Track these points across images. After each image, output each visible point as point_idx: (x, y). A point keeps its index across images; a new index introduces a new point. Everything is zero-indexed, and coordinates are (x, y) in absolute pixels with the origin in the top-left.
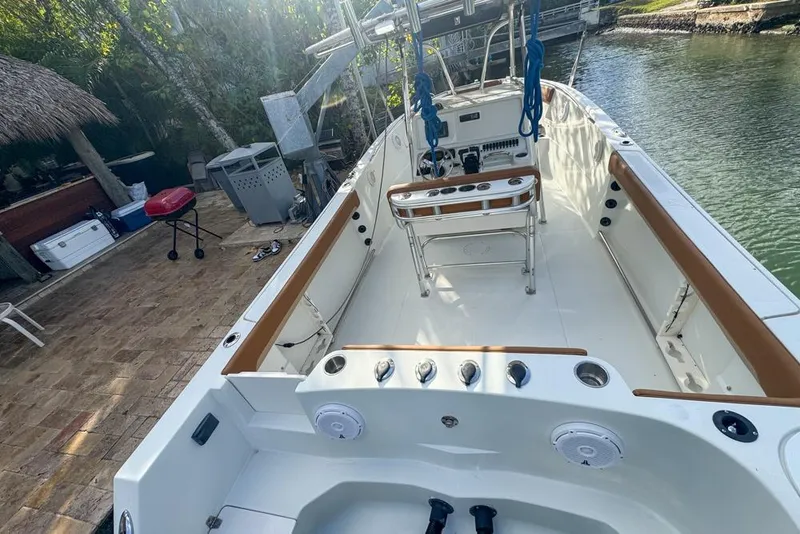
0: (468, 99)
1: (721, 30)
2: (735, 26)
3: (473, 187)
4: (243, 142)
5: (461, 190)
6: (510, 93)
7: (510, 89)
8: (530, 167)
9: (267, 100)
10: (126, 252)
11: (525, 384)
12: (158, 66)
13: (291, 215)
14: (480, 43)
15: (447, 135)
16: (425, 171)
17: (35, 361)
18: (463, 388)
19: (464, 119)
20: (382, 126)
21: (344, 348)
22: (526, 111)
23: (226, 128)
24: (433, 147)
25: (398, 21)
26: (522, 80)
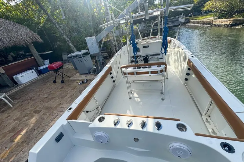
0: (146, 42)
1: (220, 26)
2: (224, 25)
3: (146, 67)
4: (79, 50)
5: (143, 68)
6: (158, 41)
7: (158, 39)
8: (163, 62)
9: (87, 39)
10: (41, 79)
11: (160, 129)
12: (57, 28)
13: (91, 72)
14: (150, 26)
15: (139, 51)
16: (132, 62)
17: (9, 111)
18: (141, 129)
19: (144, 47)
20: (120, 47)
21: (104, 114)
22: (163, 46)
23: (74, 46)
24: (135, 55)
25: (127, 20)
26: (162, 37)
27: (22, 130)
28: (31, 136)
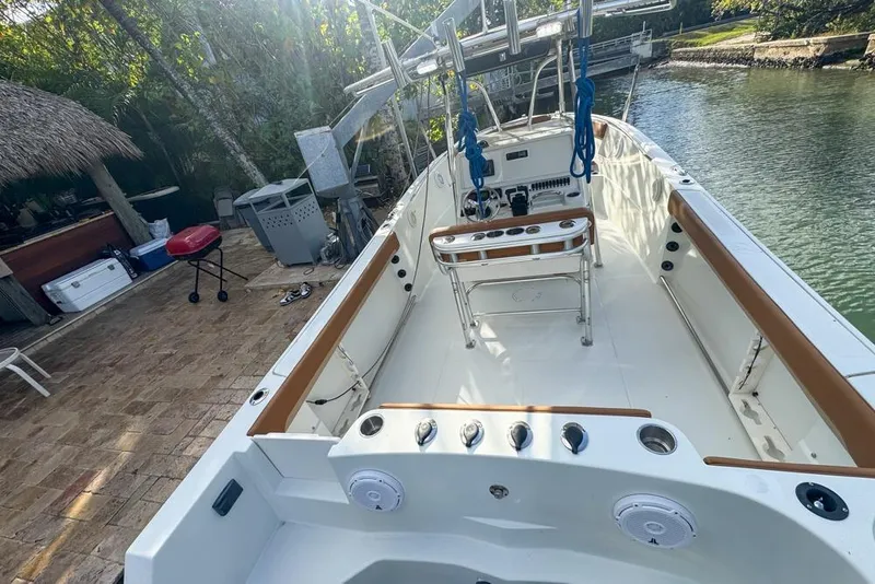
0: (513, 136)
1: (781, 64)
2: (796, 61)
3: (522, 230)
4: (274, 178)
5: (509, 233)
6: (559, 131)
7: (560, 125)
8: (582, 209)
9: (301, 136)
10: (144, 292)
11: (582, 450)
12: (189, 100)
13: (324, 257)
14: (527, 78)
15: (493, 174)
16: (469, 212)
17: (42, 412)
18: (513, 453)
19: (511, 157)
20: (424, 162)
21: (381, 407)
22: (578, 150)
23: (256, 163)
24: (478, 187)
25: (442, 60)
26: (572, 115)
27: (90, 475)
28: (125, 495)
